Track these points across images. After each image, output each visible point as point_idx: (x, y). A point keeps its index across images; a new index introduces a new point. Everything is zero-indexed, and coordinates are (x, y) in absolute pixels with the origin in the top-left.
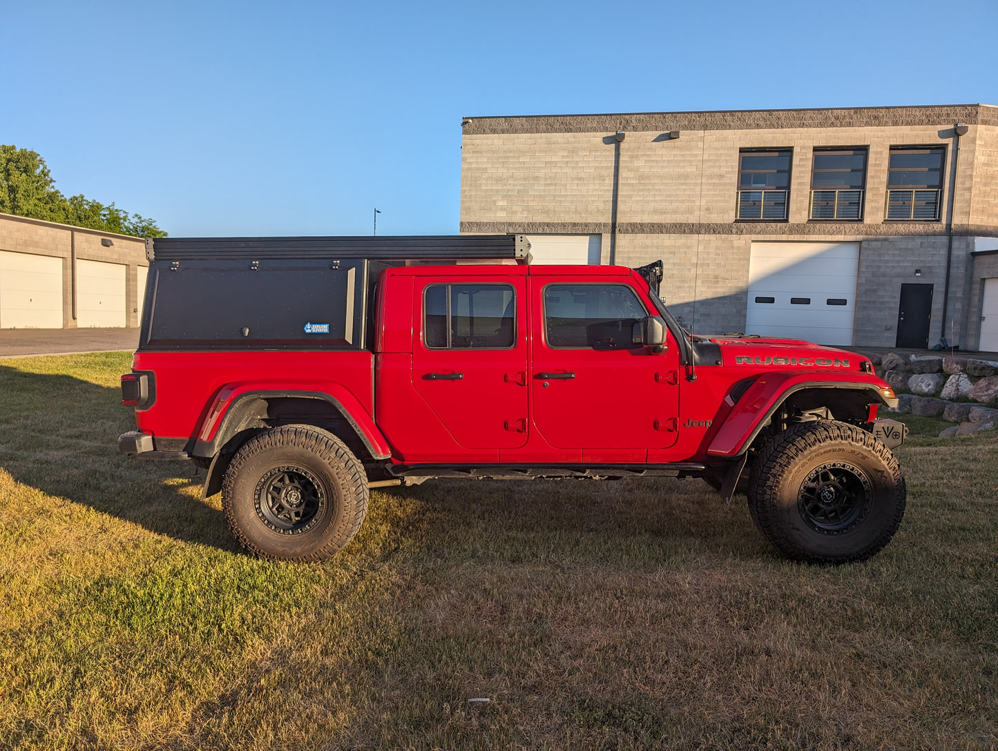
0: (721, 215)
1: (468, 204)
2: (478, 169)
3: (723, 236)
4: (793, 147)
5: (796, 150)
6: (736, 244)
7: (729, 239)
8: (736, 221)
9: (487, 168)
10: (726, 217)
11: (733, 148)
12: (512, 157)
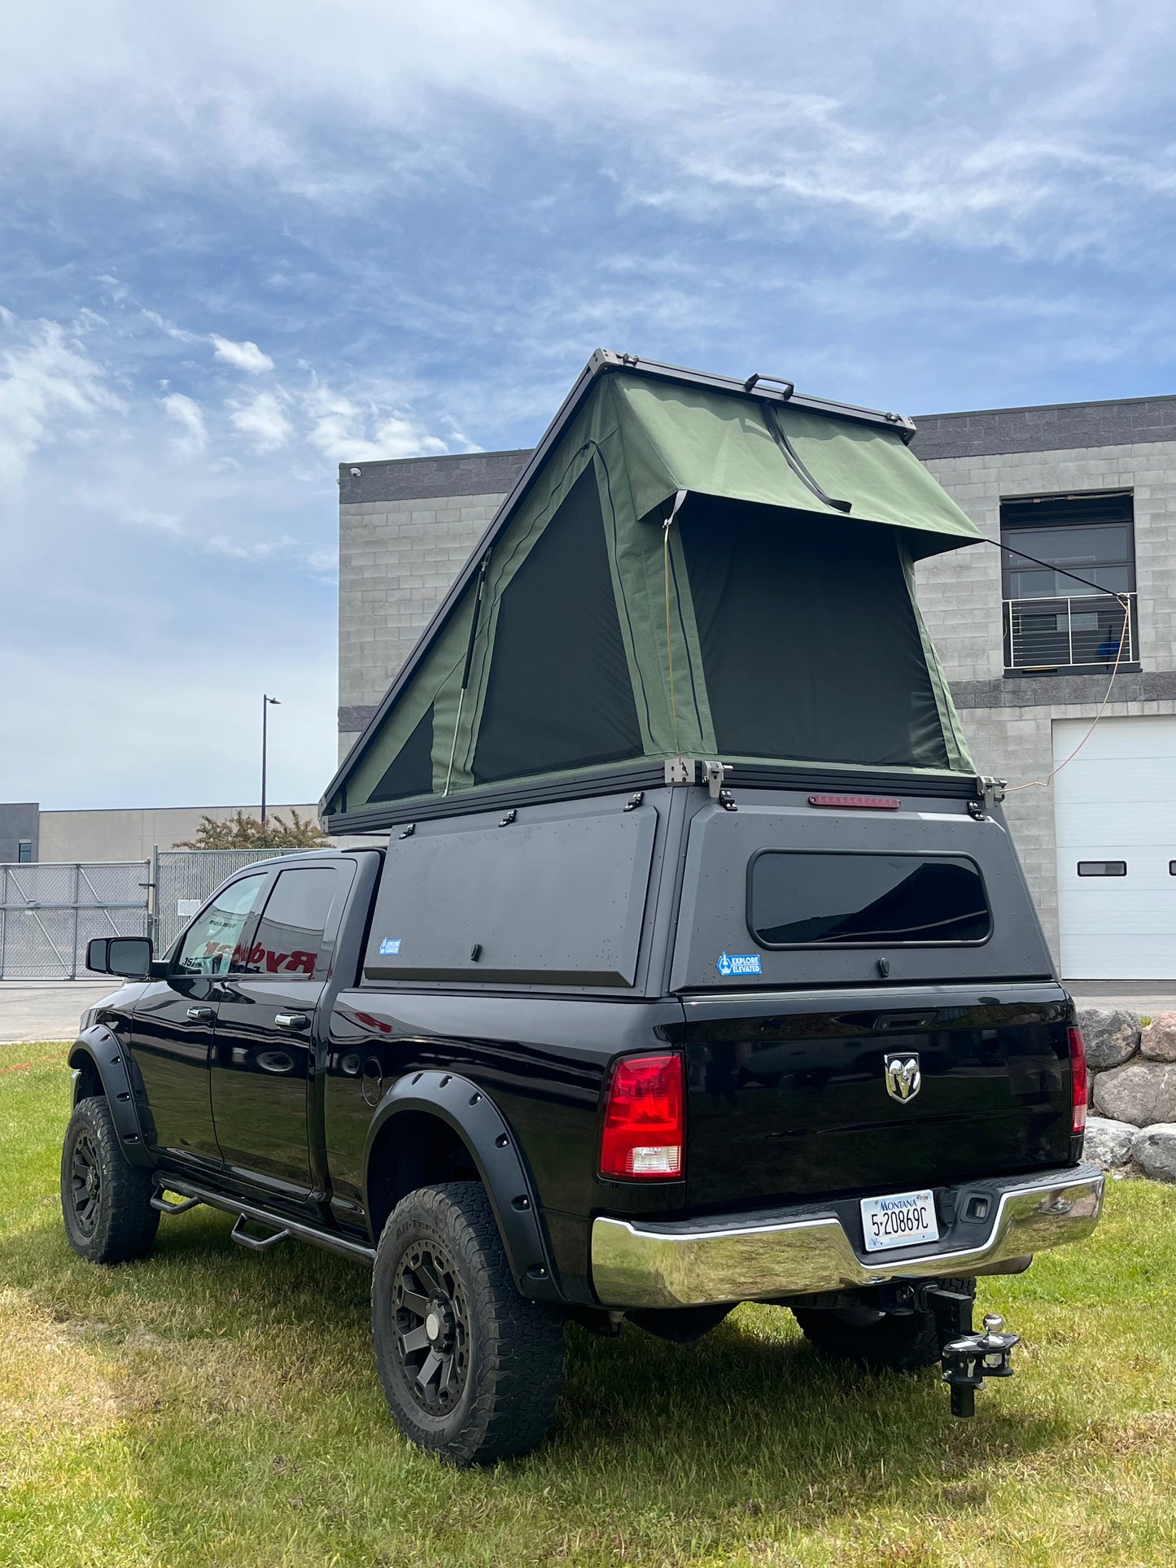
0: (969, 661)
1: (358, 665)
2: (376, 581)
3: (979, 712)
4: (1131, 490)
5: (1138, 497)
6: (1014, 729)
7: (994, 718)
8: (1008, 674)
9: (398, 579)
10: (981, 665)
11: (984, 498)
12: (456, 549)
